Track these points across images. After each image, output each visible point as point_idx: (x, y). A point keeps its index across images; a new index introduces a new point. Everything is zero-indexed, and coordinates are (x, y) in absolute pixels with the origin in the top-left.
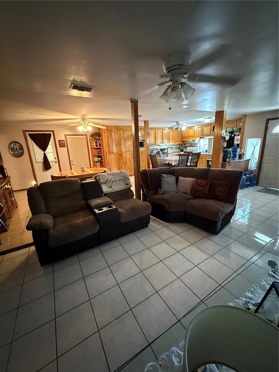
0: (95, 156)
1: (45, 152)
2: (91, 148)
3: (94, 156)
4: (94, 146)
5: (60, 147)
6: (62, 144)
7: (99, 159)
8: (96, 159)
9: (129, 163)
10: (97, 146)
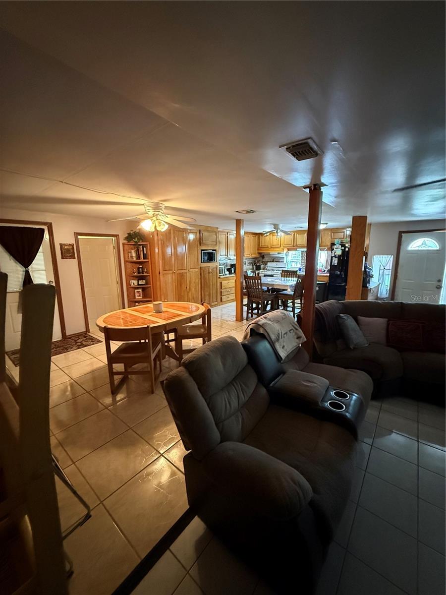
0: (134, 276)
1: (29, 268)
2: (126, 262)
3: (130, 277)
4: (132, 257)
5: (62, 258)
6: (69, 252)
7: (140, 283)
8: (134, 283)
9: (193, 289)
10: (138, 257)
